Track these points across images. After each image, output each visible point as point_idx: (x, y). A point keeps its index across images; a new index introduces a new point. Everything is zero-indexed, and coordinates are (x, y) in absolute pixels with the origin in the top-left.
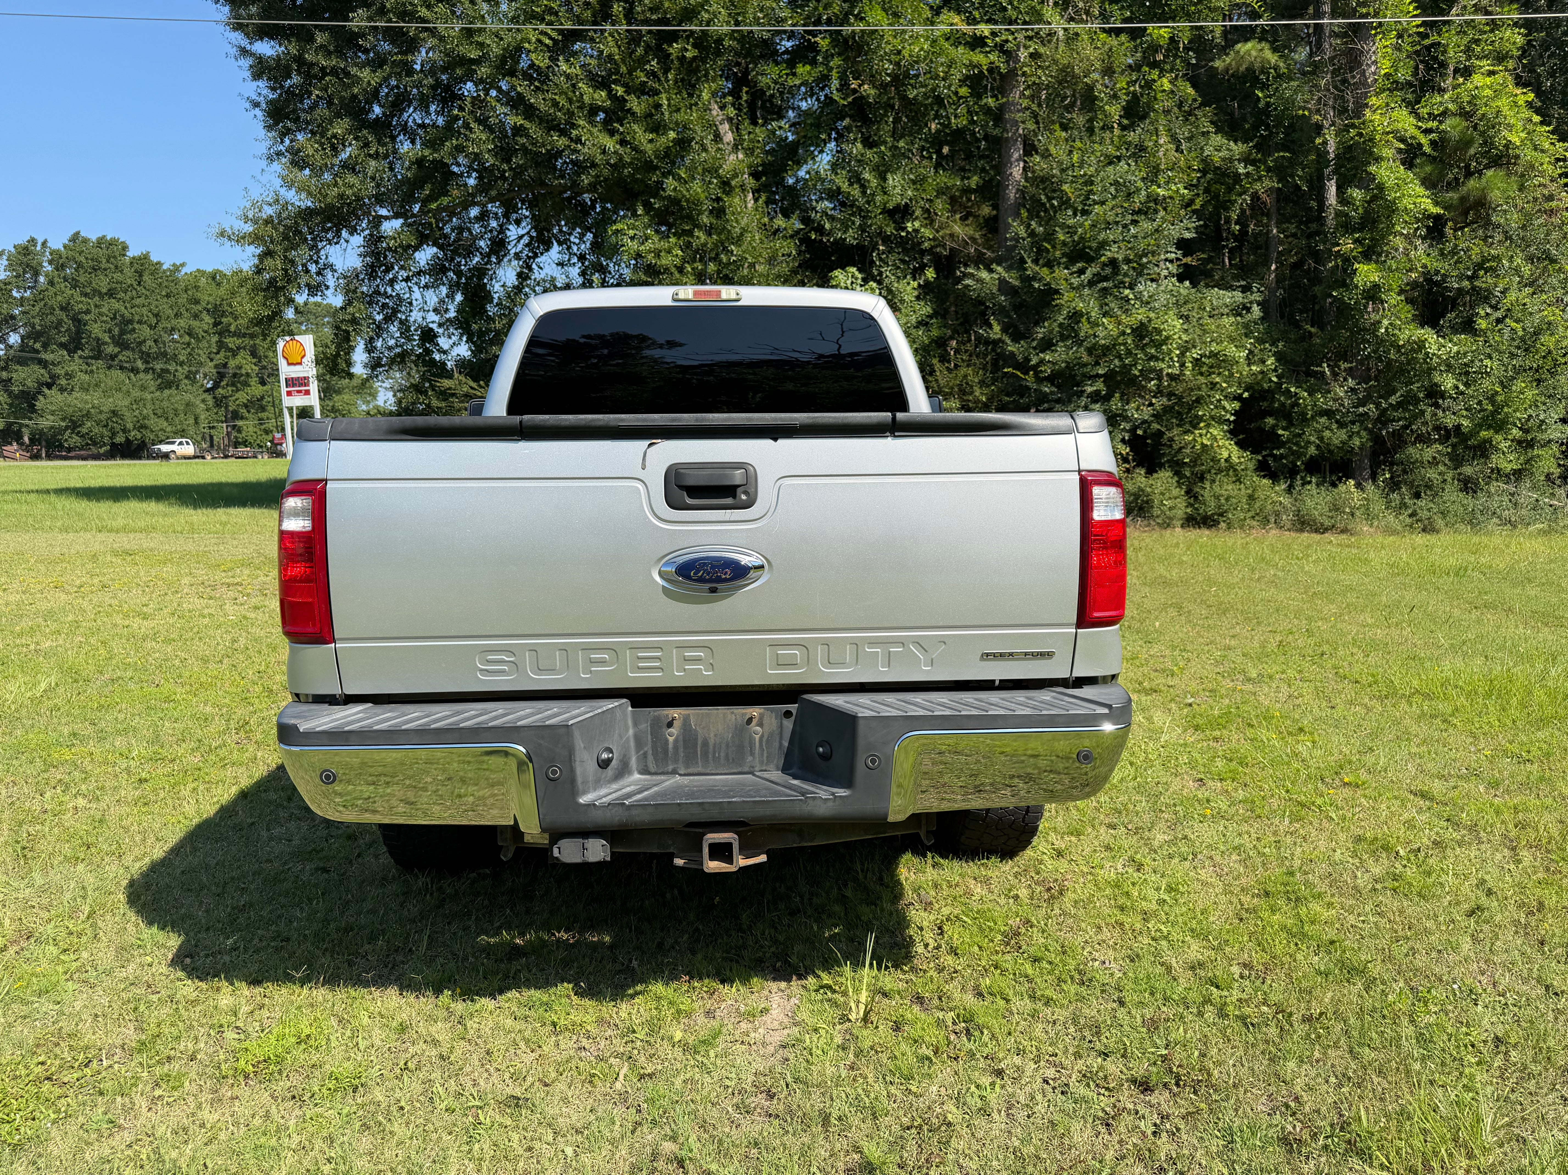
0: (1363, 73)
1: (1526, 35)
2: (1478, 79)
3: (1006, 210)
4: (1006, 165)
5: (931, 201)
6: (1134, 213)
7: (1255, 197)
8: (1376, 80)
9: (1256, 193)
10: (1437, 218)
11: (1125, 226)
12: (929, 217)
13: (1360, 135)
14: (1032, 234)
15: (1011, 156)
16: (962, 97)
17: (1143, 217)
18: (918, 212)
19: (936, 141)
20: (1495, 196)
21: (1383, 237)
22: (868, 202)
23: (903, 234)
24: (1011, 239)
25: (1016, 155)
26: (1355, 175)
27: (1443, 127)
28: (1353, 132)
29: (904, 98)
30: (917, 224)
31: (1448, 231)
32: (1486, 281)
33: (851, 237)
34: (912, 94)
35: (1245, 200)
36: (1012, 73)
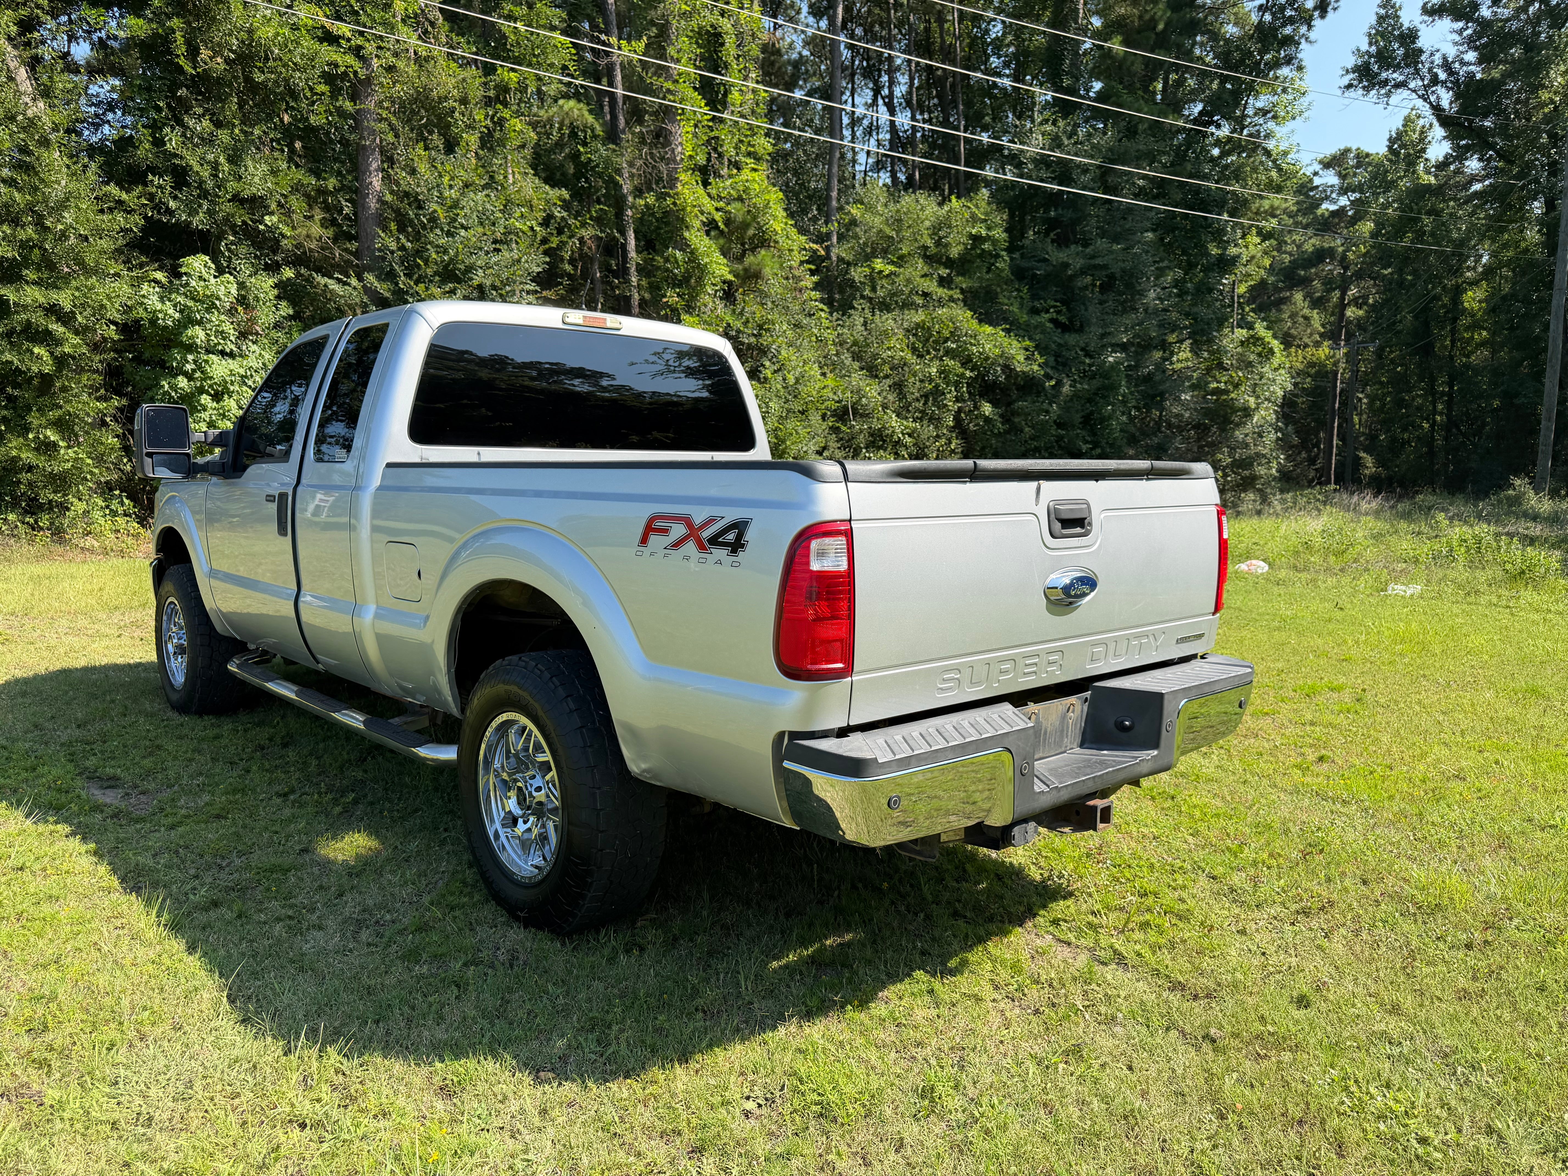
0: (673, 150)
1: (774, 145)
2: (746, 174)
3: (367, 219)
4: (365, 173)
5: (285, 196)
6: (495, 242)
7: (581, 240)
8: (682, 159)
9: (583, 237)
10: (730, 283)
11: (487, 253)
12: (287, 212)
13: (674, 204)
14: (402, 248)
15: (370, 165)
16: (317, 94)
17: (506, 247)
18: (273, 206)
19: (288, 134)
20: (767, 271)
21: (697, 295)
22: (219, 187)
23: (261, 227)
24: (380, 250)
25: (374, 165)
26: (671, 238)
27: (729, 208)
28: (669, 201)
29: (248, 80)
30: (275, 219)
31: (739, 296)
32: (766, 340)
33: (200, 221)
34: (259, 77)
35: (574, 243)
36: (368, 81)
